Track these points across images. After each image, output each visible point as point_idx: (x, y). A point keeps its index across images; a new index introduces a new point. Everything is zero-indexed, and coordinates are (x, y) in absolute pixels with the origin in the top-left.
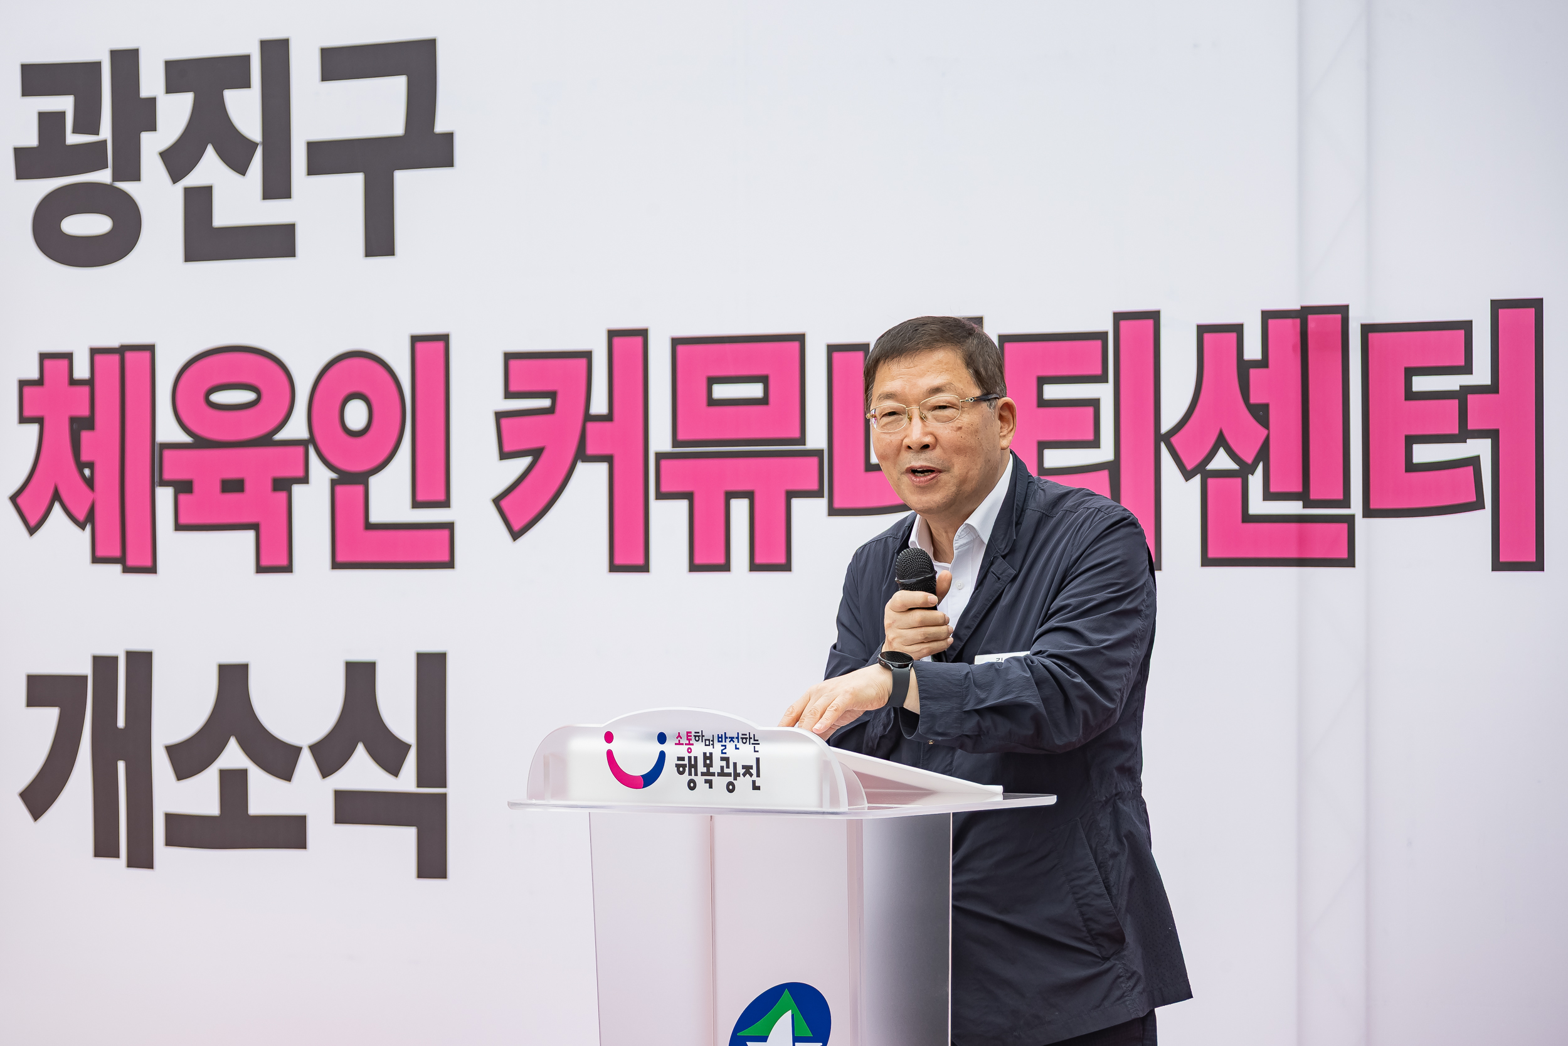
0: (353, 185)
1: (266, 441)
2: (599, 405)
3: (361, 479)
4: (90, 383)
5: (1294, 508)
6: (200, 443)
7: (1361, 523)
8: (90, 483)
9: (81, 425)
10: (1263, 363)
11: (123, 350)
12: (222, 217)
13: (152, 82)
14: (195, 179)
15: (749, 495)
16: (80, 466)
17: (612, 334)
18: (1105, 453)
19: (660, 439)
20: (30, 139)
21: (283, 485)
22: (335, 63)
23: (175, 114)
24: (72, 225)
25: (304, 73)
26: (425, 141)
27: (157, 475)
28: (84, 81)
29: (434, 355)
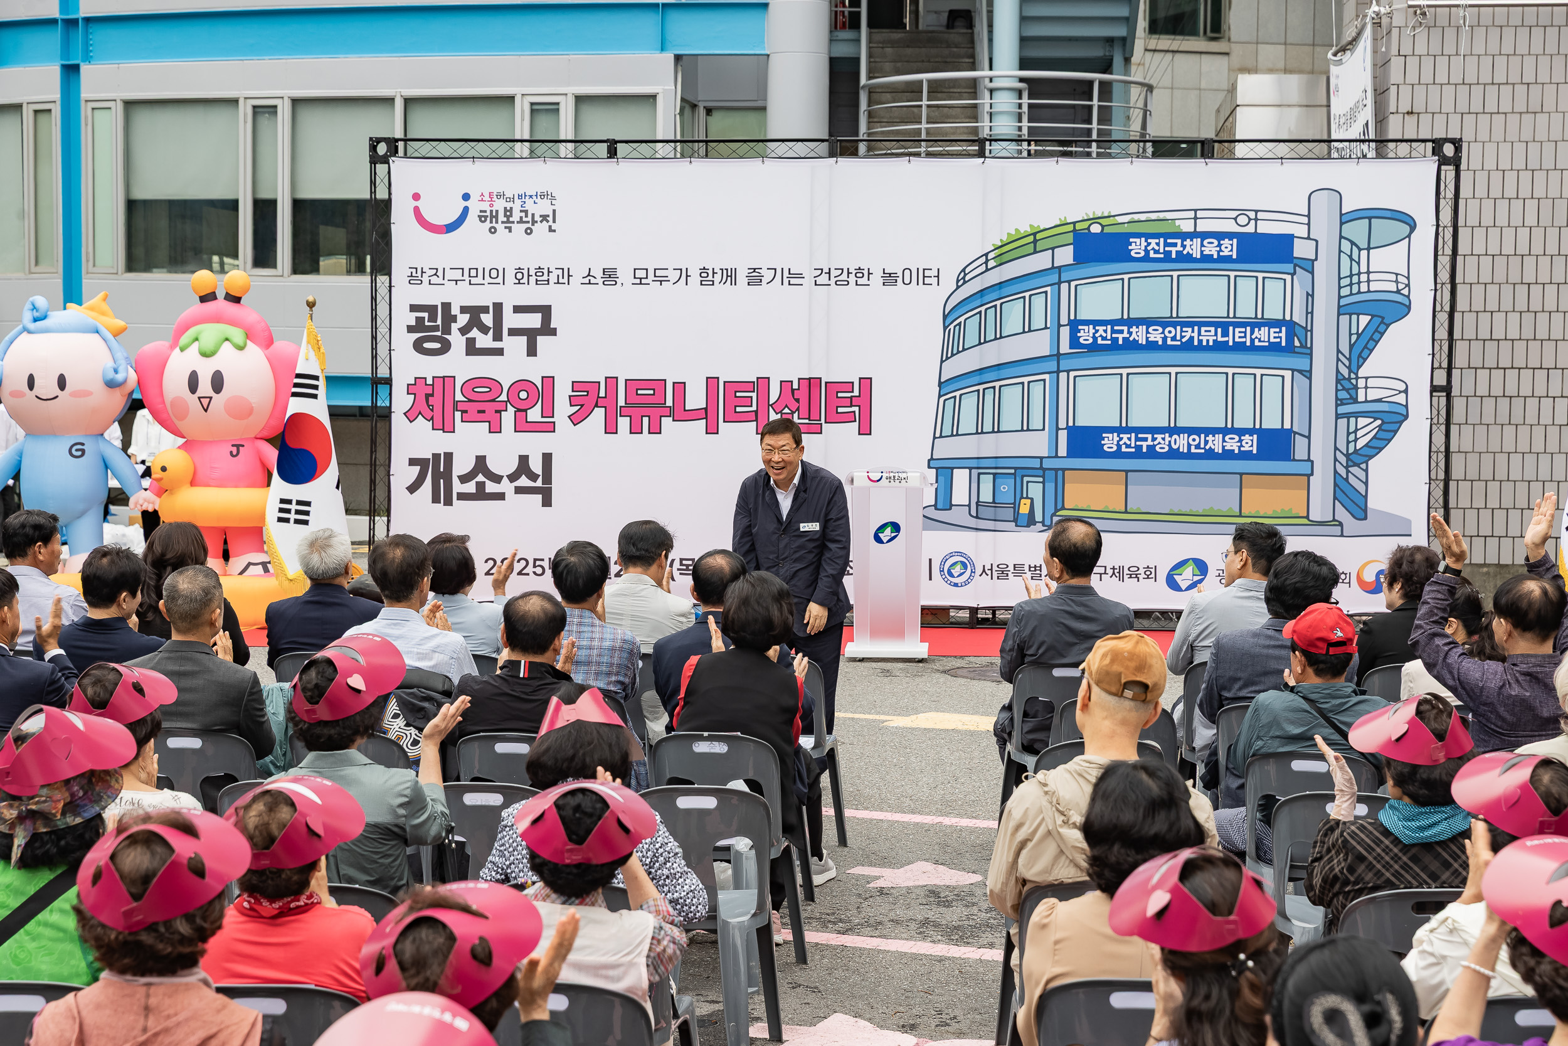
0: (523, 340)
1: (493, 400)
2: (602, 394)
3: (525, 411)
4: (433, 385)
5: (807, 421)
6: (470, 401)
7: (824, 425)
8: (432, 410)
9: (428, 396)
10: (798, 389)
11: (444, 377)
12: (478, 345)
13: (455, 310)
14: (468, 336)
15: (649, 417)
16: (429, 406)
17: (606, 378)
18: (754, 408)
19: (621, 402)
20: (414, 323)
21: (499, 412)
22: (518, 309)
23: (463, 319)
24: (427, 345)
25: (507, 311)
26: (547, 329)
27: (455, 409)
28: (431, 310)
29: (549, 381)
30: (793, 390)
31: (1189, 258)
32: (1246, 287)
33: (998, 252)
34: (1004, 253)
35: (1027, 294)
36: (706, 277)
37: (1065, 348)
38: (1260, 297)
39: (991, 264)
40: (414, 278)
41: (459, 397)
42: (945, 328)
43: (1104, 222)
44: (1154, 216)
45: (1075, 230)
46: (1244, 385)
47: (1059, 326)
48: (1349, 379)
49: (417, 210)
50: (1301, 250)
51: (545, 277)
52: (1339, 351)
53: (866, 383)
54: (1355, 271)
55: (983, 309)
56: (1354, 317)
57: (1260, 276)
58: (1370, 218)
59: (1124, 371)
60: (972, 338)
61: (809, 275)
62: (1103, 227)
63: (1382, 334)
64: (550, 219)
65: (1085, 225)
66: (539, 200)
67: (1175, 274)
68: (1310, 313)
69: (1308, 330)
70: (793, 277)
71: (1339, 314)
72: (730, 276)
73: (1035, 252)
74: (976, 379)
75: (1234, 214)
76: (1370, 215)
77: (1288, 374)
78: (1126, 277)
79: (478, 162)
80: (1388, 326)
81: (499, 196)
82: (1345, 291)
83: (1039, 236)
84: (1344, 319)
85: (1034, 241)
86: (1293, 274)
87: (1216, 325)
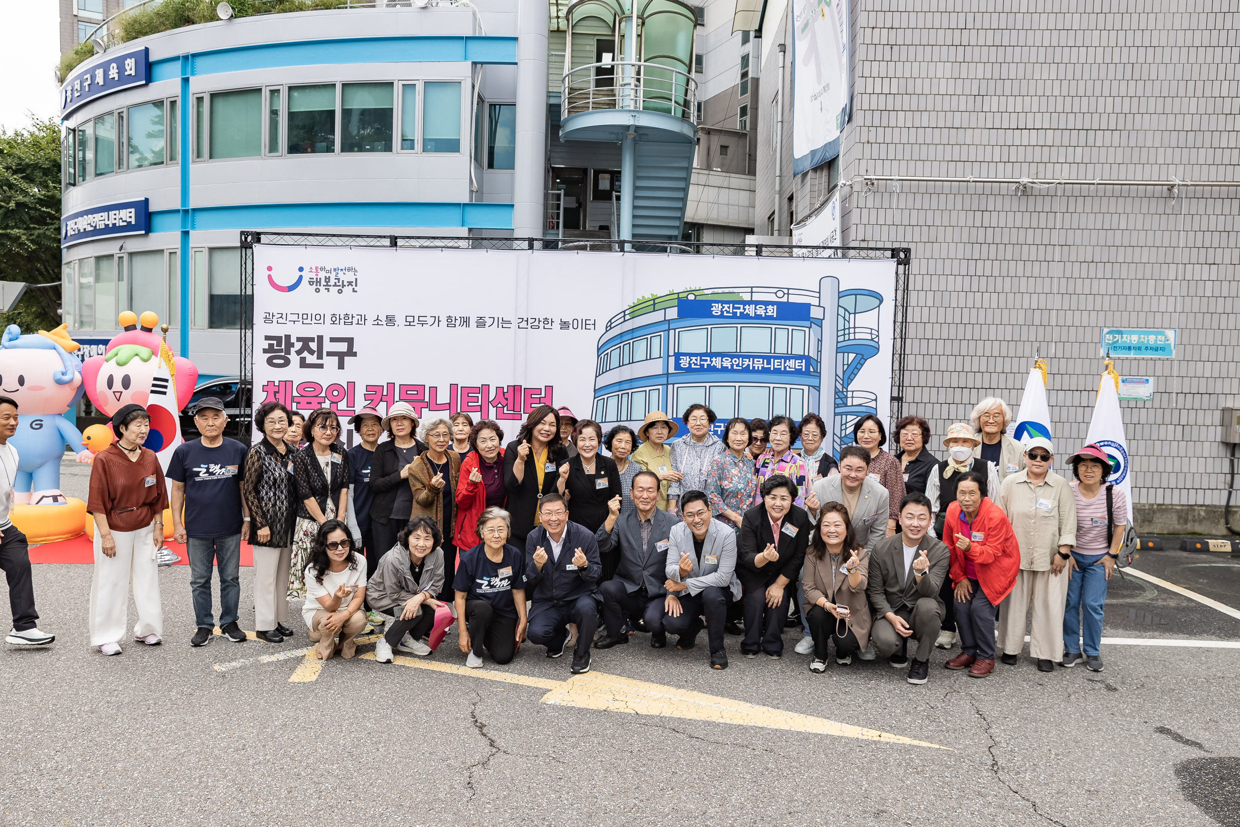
0: (336, 358)
1: (317, 396)
2: (385, 393)
3: (337, 403)
4: (279, 386)
5: (512, 412)
6: (302, 396)
9: (275, 393)
10: (507, 392)
11: (286, 381)
12: (307, 362)
13: (293, 340)
14: (302, 355)
17: (388, 383)
18: (480, 403)
20: (267, 347)
22: (333, 340)
23: (298, 345)
24: (275, 361)
25: (326, 341)
26: (351, 353)
27: (293, 401)
28: (278, 339)
29: (352, 385)
30: (504, 393)
31: (747, 316)
32: (782, 335)
33: (631, 310)
34: (635, 311)
35: (649, 337)
36: (451, 322)
37: (672, 370)
38: (790, 341)
39: (627, 317)
40: (268, 319)
41: (295, 394)
42: (598, 356)
43: (696, 293)
44: (726, 290)
45: (678, 298)
46: (780, 394)
47: (669, 356)
48: (843, 392)
49: (270, 277)
50: (815, 313)
51: (350, 320)
52: (836, 375)
53: (549, 389)
54: (847, 327)
55: (622, 345)
56: (846, 355)
57: (790, 328)
58: (856, 295)
59: (708, 385)
60: (615, 362)
61: (515, 322)
62: (696, 296)
63: (862, 365)
64: (354, 284)
65: (685, 295)
66: (346, 272)
67: (739, 326)
68: (819, 351)
69: (818, 362)
70: (504, 323)
71: (837, 353)
72: (466, 321)
73: (654, 311)
74: (617, 388)
75: (775, 290)
76: (856, 293)
77: (806, 388)
78: (709, 327)
79: (309, 248)
80: (866, 360)
81: (322, 269)
82: (841, 339)
83: (656, 301)
84: (840, 355)
85: (654, 304)
86: (810, 328)
87: (763, 357)
